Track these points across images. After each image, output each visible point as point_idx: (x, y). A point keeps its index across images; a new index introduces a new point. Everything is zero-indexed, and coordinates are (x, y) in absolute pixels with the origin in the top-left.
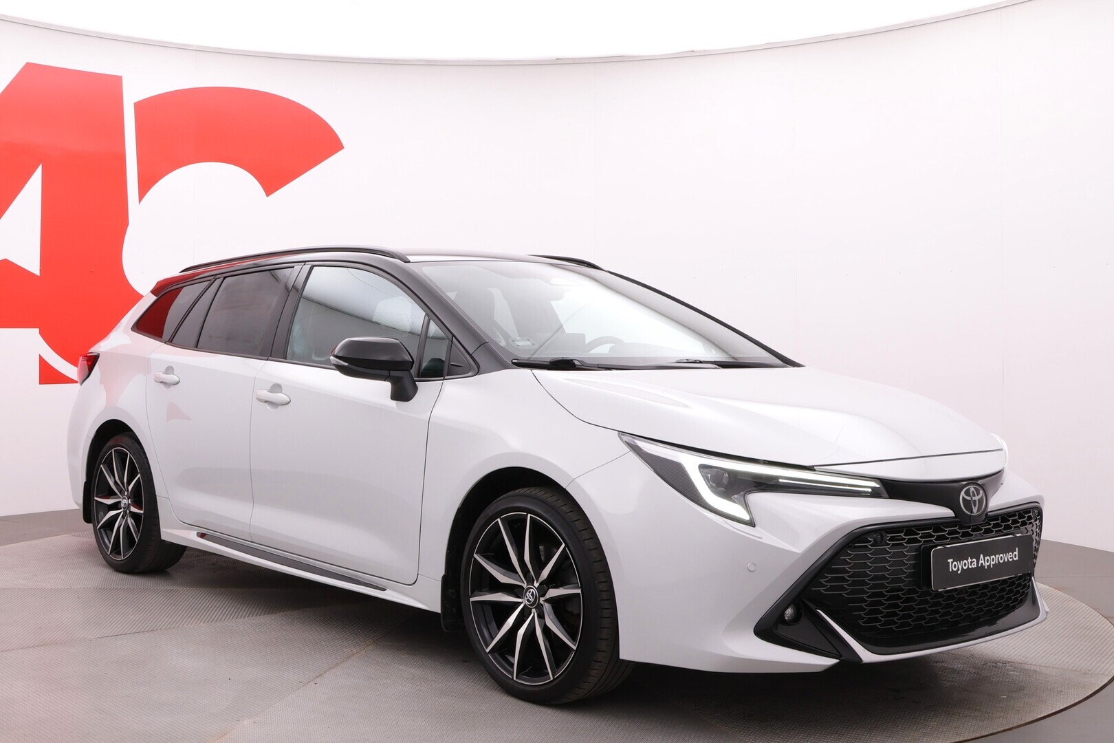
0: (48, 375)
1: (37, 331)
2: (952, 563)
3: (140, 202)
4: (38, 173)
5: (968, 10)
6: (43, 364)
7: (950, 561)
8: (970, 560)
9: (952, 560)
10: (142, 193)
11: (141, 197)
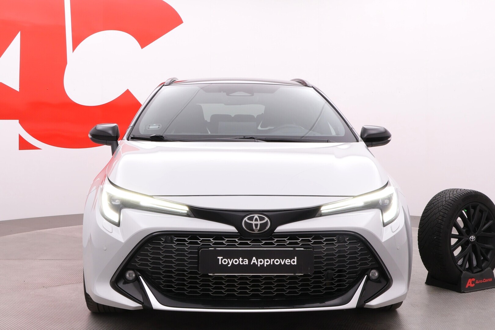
0: (24, 145)
1: (18, 121)
2: (222, 259)
3: (73, 51)
4: (19, 34)
6: (21, 139)
7: (220, 258)
8: (241, 259)
9: (222, 258)
10: (75, 46)
11: (74, 49)
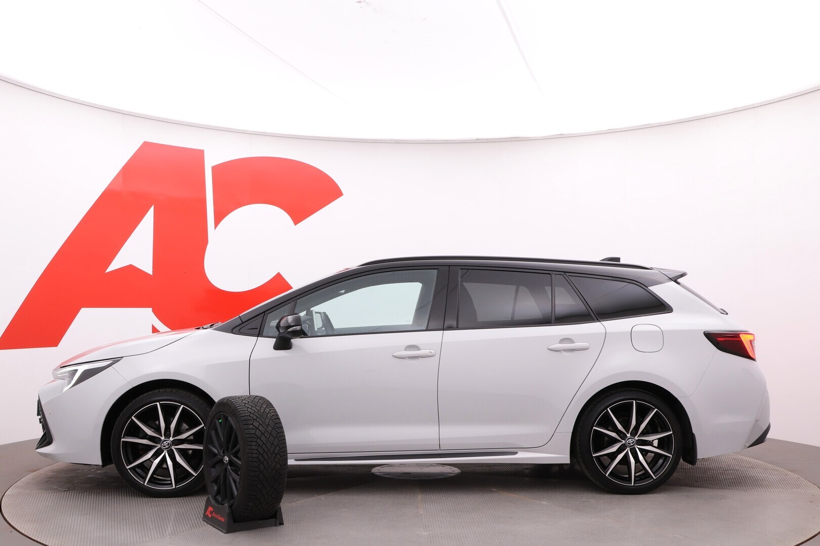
1: (150, 309)
3: (215, 229)
4: (152, 210)
5: (735, 109)
10: (217, 222)
11: (216, 226)
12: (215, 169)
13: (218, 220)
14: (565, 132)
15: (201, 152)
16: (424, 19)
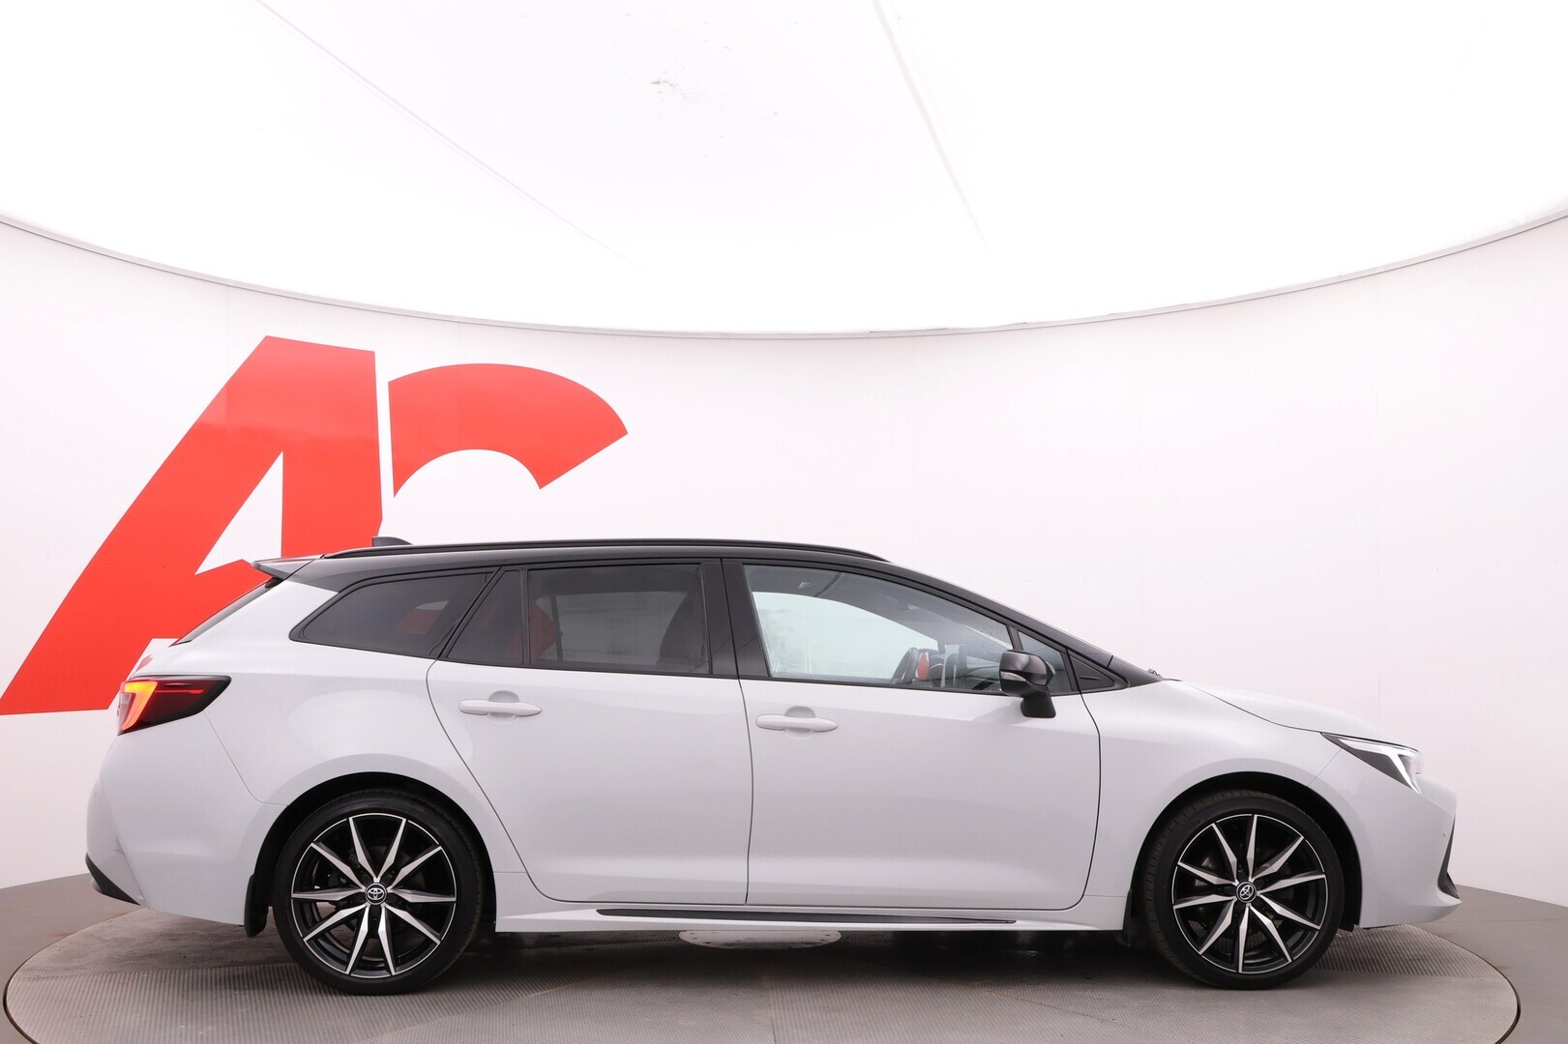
3: (395, 495)
5: (1339, 277)
11: (396, 489)
12: (394, 386)
13: (400, 478)
14: (1031, 318)
15: (369, 357)
16: (775, 114)
